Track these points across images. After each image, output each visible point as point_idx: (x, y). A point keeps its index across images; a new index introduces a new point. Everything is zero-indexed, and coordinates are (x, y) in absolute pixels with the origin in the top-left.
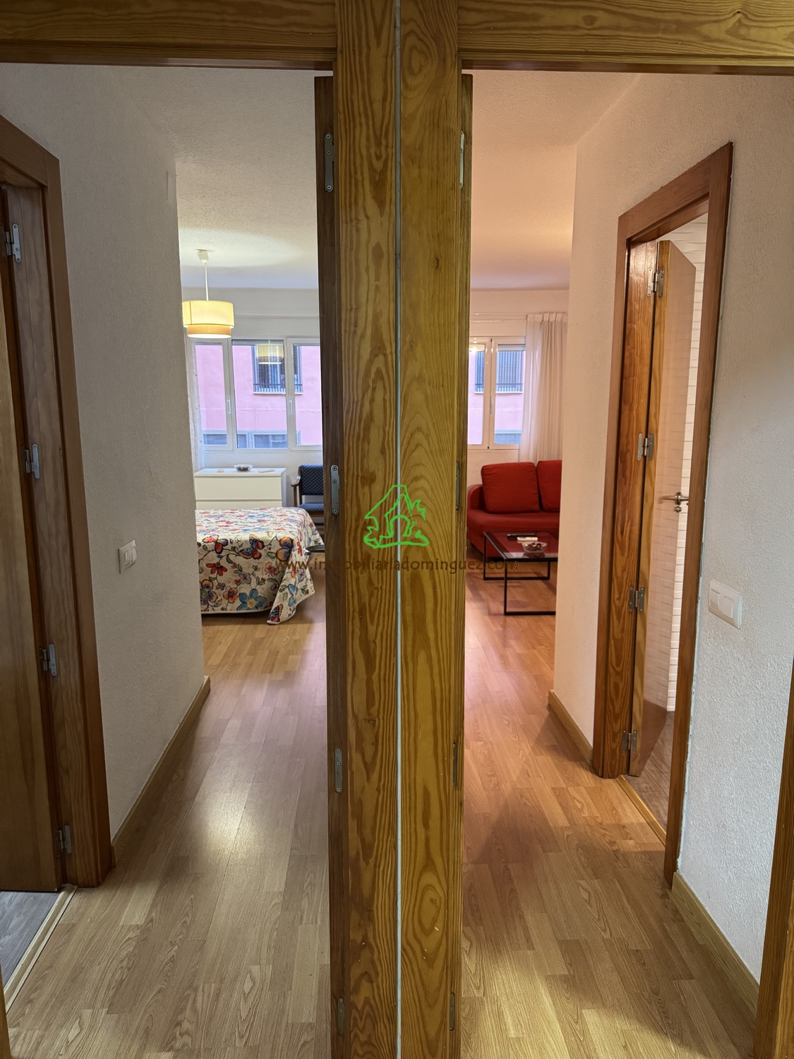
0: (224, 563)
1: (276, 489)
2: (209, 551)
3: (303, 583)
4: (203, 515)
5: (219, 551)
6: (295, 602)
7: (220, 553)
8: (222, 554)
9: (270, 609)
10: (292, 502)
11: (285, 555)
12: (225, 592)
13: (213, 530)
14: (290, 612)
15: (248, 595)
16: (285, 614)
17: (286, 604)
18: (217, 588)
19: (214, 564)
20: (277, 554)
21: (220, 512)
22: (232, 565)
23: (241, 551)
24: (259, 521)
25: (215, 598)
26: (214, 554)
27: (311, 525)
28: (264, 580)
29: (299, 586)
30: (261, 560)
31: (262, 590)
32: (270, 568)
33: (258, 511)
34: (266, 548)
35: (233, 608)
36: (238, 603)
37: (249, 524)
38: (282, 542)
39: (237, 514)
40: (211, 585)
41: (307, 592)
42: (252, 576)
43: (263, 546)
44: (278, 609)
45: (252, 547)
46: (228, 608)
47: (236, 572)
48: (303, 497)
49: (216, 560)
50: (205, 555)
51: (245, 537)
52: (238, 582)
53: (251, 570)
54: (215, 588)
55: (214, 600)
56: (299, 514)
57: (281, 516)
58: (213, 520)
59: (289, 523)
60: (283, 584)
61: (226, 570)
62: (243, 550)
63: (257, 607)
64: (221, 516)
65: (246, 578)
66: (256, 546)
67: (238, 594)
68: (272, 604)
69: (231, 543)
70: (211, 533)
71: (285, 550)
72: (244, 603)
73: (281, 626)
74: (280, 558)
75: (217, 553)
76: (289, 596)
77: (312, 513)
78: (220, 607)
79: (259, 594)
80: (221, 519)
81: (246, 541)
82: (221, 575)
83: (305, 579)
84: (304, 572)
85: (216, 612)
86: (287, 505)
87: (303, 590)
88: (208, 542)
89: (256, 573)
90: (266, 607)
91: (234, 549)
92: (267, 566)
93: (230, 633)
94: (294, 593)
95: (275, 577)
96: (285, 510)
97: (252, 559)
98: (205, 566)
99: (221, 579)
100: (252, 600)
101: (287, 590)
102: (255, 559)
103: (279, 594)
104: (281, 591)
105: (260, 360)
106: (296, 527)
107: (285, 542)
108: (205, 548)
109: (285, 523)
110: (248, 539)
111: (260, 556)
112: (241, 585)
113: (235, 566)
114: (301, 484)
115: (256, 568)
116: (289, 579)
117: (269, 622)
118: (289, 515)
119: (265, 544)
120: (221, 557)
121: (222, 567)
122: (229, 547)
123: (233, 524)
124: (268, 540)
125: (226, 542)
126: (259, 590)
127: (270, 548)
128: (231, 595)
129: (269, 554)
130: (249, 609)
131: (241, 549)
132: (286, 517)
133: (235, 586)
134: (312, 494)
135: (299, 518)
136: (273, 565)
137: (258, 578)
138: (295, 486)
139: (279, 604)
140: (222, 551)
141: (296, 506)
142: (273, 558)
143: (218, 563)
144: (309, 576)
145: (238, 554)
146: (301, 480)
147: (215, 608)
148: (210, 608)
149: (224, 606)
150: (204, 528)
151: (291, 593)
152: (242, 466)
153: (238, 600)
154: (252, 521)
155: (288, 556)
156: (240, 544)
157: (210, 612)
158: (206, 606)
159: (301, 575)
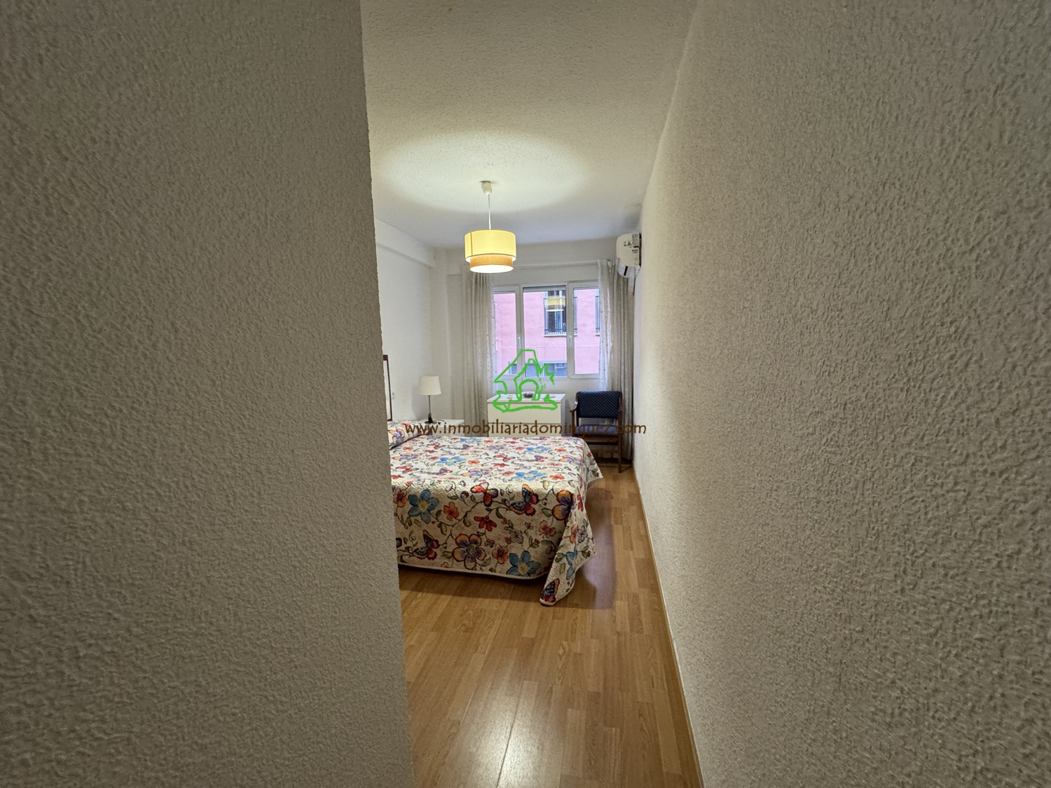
0: (493, 517)
2: (477, 503)
3: (584, 544)
5: (488, 502)
6: (573, 571)
7: (490, 505)
8: (491, 507)
9: (545, 582)
11: (563, 513)
12: (494, 550)
13: (487, 472)
14: (567, 587)
15: (519, 557)
16: (561, 592)
17: (563, 578)
18: (486, 545)
19: (483, 518)
20: (553, 511)
22: (502, 520)
23: (512, 505)
24: (537, 459)
25: (483, 555)
26: (482, 506)
28: (537, 542)
29: (579, 550)
30: (535, 517)
31: (536, 554)
32: (545, 528)
34: (540, 503)
35: (502, 570)
36: (508, 565)
37: (526, 464)
38: (560, 497)
40: (479, 541)
41: (589, 554)
42: (524, 535)
43: (538, 501)
44: (554, 585)
45: (525, 501)
46: (498, 569)
47: (506, 529)
48: (580, 419)
49: (485, 514)
51: (517, 486)
52: (508, 540)
53: (523, 528)
54: (483, 543)
55: (482, 558)
57: (560, 450)
58: (492, 454)
59: (568, 464)
60: (560, 551)
61: (495, 526)
62: (515, 504)
63: (529, 574)
64: (501, 448)
65: (517, 536)
66: (529, 501)
67: (508, 555)
68: (545, 577)
69: (502, 494)
70: (484, 476)
71: (563, 506)
72: (514, 566)
73: (557, 608)
74: (557, 516)
75: (485, 505)
76: (568, 567)
77: (589, 439)
78: (489, 567)
79: (532, 559)
80: (500, 452)
81: (518, 493)
82: (490, 530)
83: (586, 539)
84: (585, 531)
85: (485, 573)
87: (583, 552)
88: (477, 492)
89: (529, 531)
90: (540, 573)
91: (504, 501)
92: (542, 525)
94: (573, 560)
95: (551, 539)
96: (564, 442)
97: (525, 514)
98: (472, 519)
100: (524, 565)
101: (565, 560)
102: (528, 514)
103: (554, 564)
104: (557, 561)
106: (576, 471)
107: (564, 497)
108: (473, 499)
109: (564, 465)
110: (520, 490)
111: (534, 511)
112: (512, 544)
113: (505, 521)
114: (578, 408)
115: (529, 527)
116: (567, 544)
117: (542, 600)
118: (568, 450)
119: (540, 498)
120: (490, 511)
121: (491, 521)
122: (499, 499)
123: (510, 462)
124: (543, 494)
125: (496, 493)
126: (532, 554)
127: (545, 504)
128: (501, 554)
129: (544, 510)
130: (520, 575)
131: (512, 502)
132: (565, 454)
133: (506, 544)
135: (579, 455)
136: (549, 525)
137: (530, 539)
138: (573, 412)
139: (555, 578)
140: (491, 503)
142: (548, 516)
143: (487, 517)
144: (590, 535)
145: (508, 509)
147: (484, 568)
148: (478, 567)
149: (492, 565)
151: (569, 561)
153: (508, 561)
154: (530, 458)
155: (566, 516)
156: (512, 499)
157: (478, 572)
158: (473, 564)
159: (582, 534)
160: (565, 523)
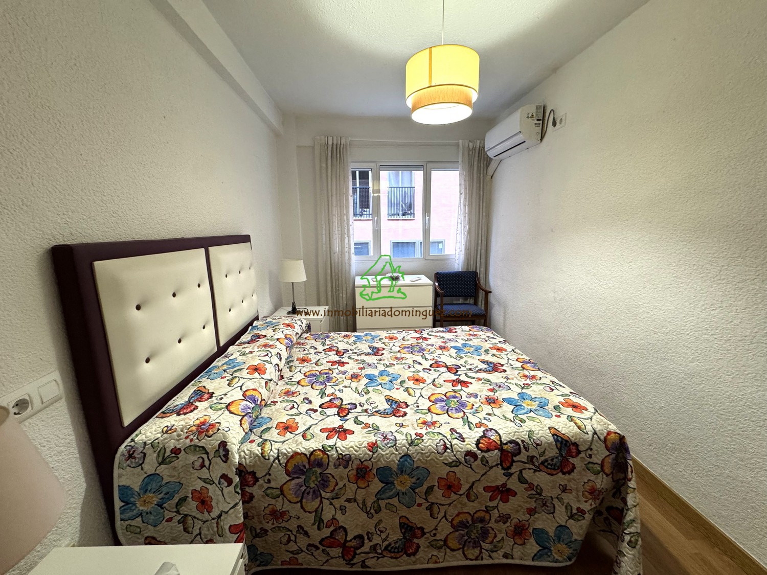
0: (513, 483)
2: (491, 467)
7: (509, 468)
12: (509, 526)
15: (552, 534)
18: (497, 522)
19: (497, 487)
20: (602, 465)
22: (526, 486)
23: (543, 463)
25: (491, 535)
26: (499, 471)
28: (581, 511)
30: (574, 475)
31: (578, 529)
32: (592, 491)
34: (583, 455)
35: (525, 555)
36: (532, 547)
38: (609, 445)
40: (487, 517)
42: (556, 502)
46: (515, 555)
47: (531, 496)
49: (501, 480)
50: (484, 474)
54: (493, 520)
55: (490, 540)
61: (514, 494)
63: (569, 559)
65: (546, 505)
67: (532, 531)
69: (526, 449)
71: (614, 457)
72: (544, 548)
74: (609, 472)
75: (503, 468)
78: (501, 553)
79: (575, 537)
81: (550, 444)
82: (506, 502)
85: (496, 561)
89: (564, 496)
91: (531, 459)
92: (587, 487)
97: (560, 474)
98: (481, 490)
99: (505, 508)
100: (562, 546)
107: (613, 443)
108: (485, 462)
110: (549, 437)
111: (574, 467)
113: (531, 486)
120: (510, 475)
121: (509, 490)
122: (523, 457)
124: (585, 441)
126: (574, 530)
127: (589, 455)
128: (519, 531)
129: (588, 466)
131: (542, 459)
133: (528, 517)
136: (598, 486)
137: (568, 507)
140: (512, 465)
142: (597, 473)
143: (504, 485)
147: (494, 555)
148: (485, 554)
149: (507, 549)
153: (532, 540)
157: (485, 562)
158: (477, 551)
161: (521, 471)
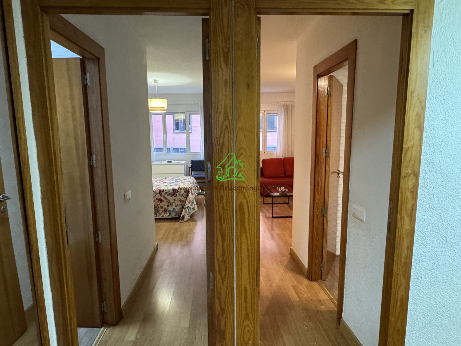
0: (162, 198)
1: (182, 169)
2: (157, 194)
3: (193, 206)
4: (155, 180)
5: (161, 193)
6: (190, 213)
7: (161, 194)
8: (162, 195)
9: (181, 216)
10: (188, 174)
11: (186, 195)
12: (163, 209)
13: (158, 186)
14: (188, 217)
15: (172, 211)
16: (186, 218)
17: (186, 214)
18: (160, 208)
19: (159, 199)
20: (183, 195)
21: (161, 179)
22: (166, 199)
23: (169, 194)
24: (176, 182)
25: (159, 212)
26: (159, 195)
27: (196, 183)
28: (178, 205)
29: (192, 207)
31: (177, 209)
33: (175, 178)
34: (179, 192)
35: (166, 216)
36: (168, 214)
37: (172, 183)
39: (167, 179)
40: (158, 207)
41: (195, 210)
42: (173, 204)
43: (178, 192)
44: (184, 216)
45: (173, 192)
46: (164, 216)
47: (167, 202)
48: (193, 172)
49: (159, 197)
50: (155, 195)
51: (171, 188)
52: (168, 206)
53: (173, 201)
54: (159, 208)
56: (191, 179)
57: (184, 180)
58: (158, 182)
59: (187, 182)
60: (185, 206)
61: (163, 201)
62: (170, 193)
63: (175, 216)
64: (161, 180)
65: (171, 204)
66: (174, 192)
67: (168, 210)
68: (181, 214)
69: (165, 190)
70: (158, 187)
71: (186, 193)
72: (170, 214)
73: (185, 223)
74: (184, 196)
76: (188, 211)
77: (196, 178)
78: (161, 215)
79: (176, 210)
80: (161, 181)
81: (171, 190)
82: (162, 203)
83: (194, 205)
84: (193, 202)
85: (160, 217)
86: (187, 175)
87: (193, 209)
88: (157, 190)
89: (175, 202)
90: (179, 215)
91: (166, 193)
92: (179, 199)
93: (165, 225)
94: (190, 210)
95: (182, 204)
96: (186, 177)
97: (173, 197)
98: (155, 199)
99: (161, 205)
100: (174, 213)
101: (187, 208)
102: (174, 196)
103: (184, 210)
104: (184, 209)
105: (176, 120)
106: (190, 184)
108: (155, 192)
109: (186, 182)
111: (177, 195)
112: (169, 207)
113: (167, 199)
114: (192, 167)
115: (175, 200)
116: (188, 204)
117: (180, 221)
118: (188, 179)
120: (161, 196)
121: (162, 200)
122: (164, 192)
123: (166, 183)
125: (163, 190)
127: (180, 193)
128: (165, 211)
129: (180, 195)
130: (172, 216)
131: (169, 193)
132: (186, 180)
133: (167, 207)
134: (196, 171)
135: (191, 181)
136: (182, 199)
137: (175, 204)
138: (189, 168)
139: (184, 214)
141: (190, 176)
142: (181, 196)
143: (160, 198)
144: (195, 203)
145: (168, 195)
146: (192, 166)
147: (159, 216)
148: (157, 216)
149: (163, 215)
150: (155, 185)
151: (188, 210)
152: (169, 160)
153: (168, 213)
154: (173, 182)
155: (187, 195)
156: (169, 191)
159: (192, 203)
160: (187, 198)
161: (164, 195)
